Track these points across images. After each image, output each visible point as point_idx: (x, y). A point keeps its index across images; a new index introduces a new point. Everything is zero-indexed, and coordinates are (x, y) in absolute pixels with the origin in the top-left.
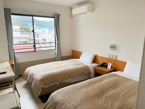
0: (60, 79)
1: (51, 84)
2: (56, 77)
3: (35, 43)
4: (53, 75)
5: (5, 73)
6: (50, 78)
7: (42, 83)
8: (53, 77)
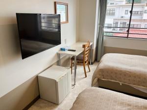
0: (125, 79)
1: (111, 79)
2: (121, 74)
3: (129, 28)
4: (116, 70)
5: (74, 51)
6: (112, 73)
7: (100, 73)
8: (116, 73)
